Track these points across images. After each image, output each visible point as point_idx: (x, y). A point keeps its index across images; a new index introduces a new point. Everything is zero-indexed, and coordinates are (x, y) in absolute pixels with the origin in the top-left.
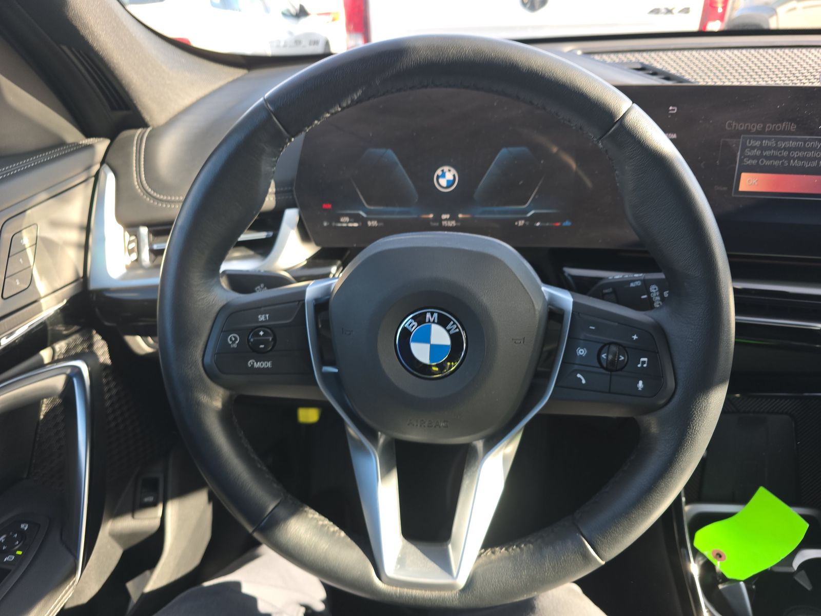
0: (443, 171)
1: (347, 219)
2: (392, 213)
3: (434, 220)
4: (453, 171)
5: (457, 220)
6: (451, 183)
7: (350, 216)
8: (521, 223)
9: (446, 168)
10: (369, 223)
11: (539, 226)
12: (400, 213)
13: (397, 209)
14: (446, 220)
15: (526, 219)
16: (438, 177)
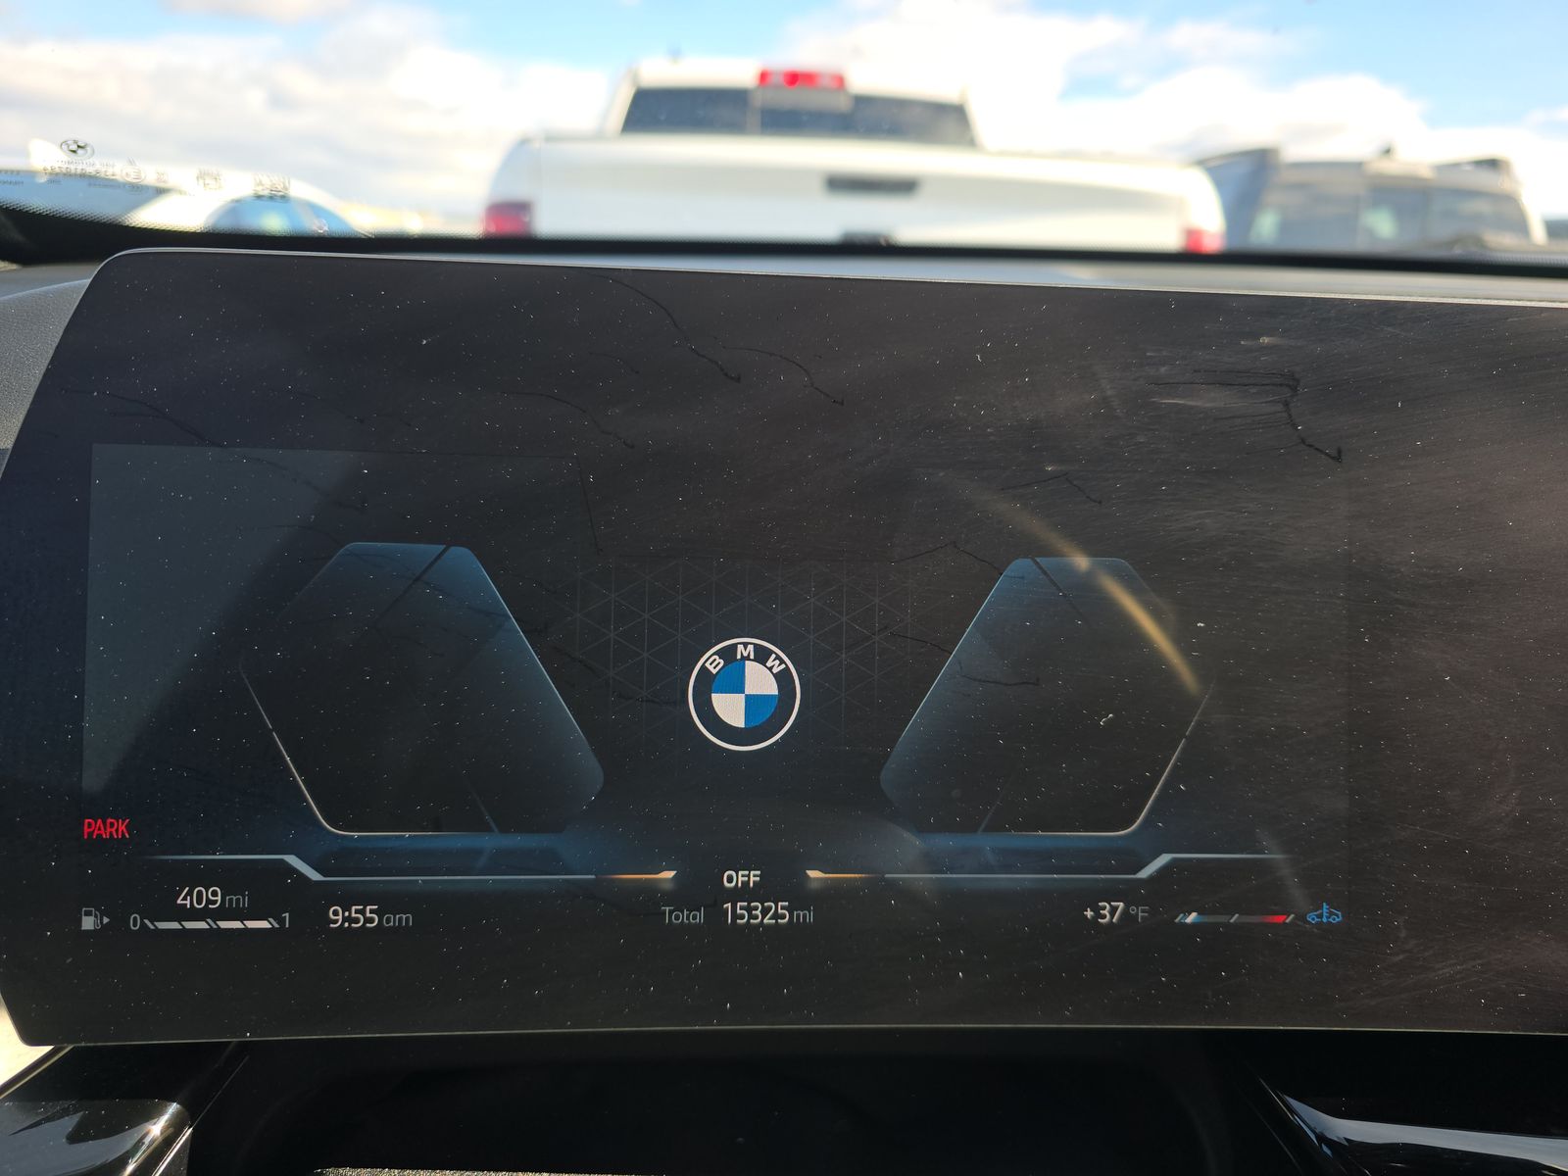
0: (728, 654)
1: (214, 895)
2: (463, 862)
3: (680, 897)
4: (780, 659)
5: (799, 897)
6: (765, 715)
7: (227, 877)
8: (1111, 912)
9: (745, 646)
10: (336, 915)
11: (1193, 925)
12: (500, 862)
13: (490, 842)
14: (743, 893)
15: (1127, 893)
16: (706, 682)
